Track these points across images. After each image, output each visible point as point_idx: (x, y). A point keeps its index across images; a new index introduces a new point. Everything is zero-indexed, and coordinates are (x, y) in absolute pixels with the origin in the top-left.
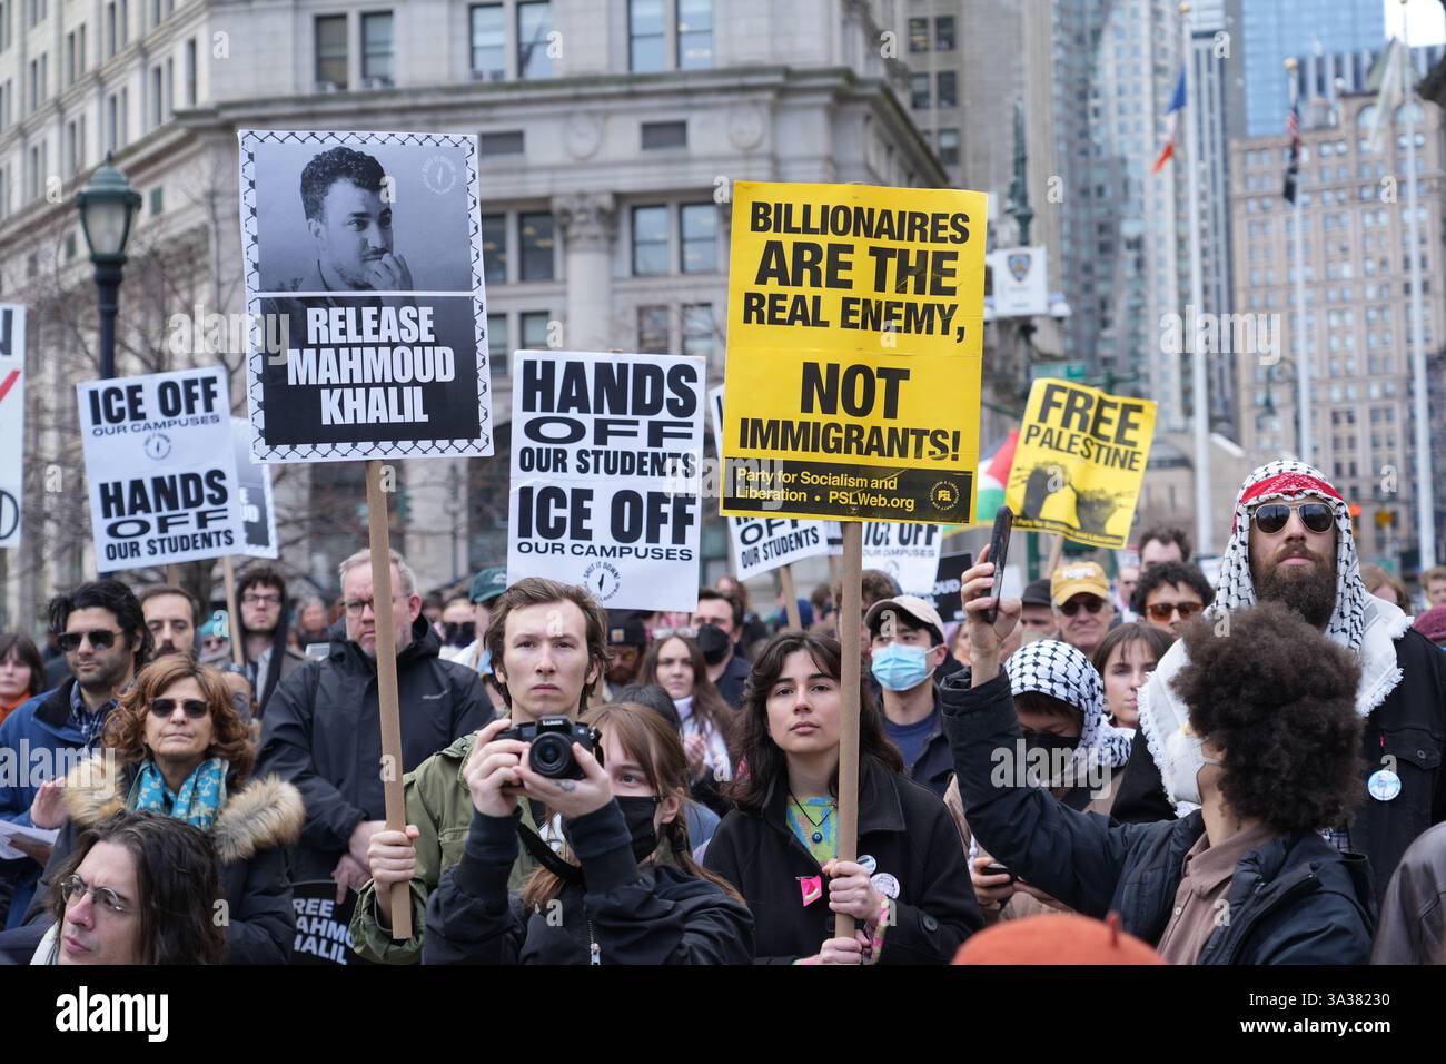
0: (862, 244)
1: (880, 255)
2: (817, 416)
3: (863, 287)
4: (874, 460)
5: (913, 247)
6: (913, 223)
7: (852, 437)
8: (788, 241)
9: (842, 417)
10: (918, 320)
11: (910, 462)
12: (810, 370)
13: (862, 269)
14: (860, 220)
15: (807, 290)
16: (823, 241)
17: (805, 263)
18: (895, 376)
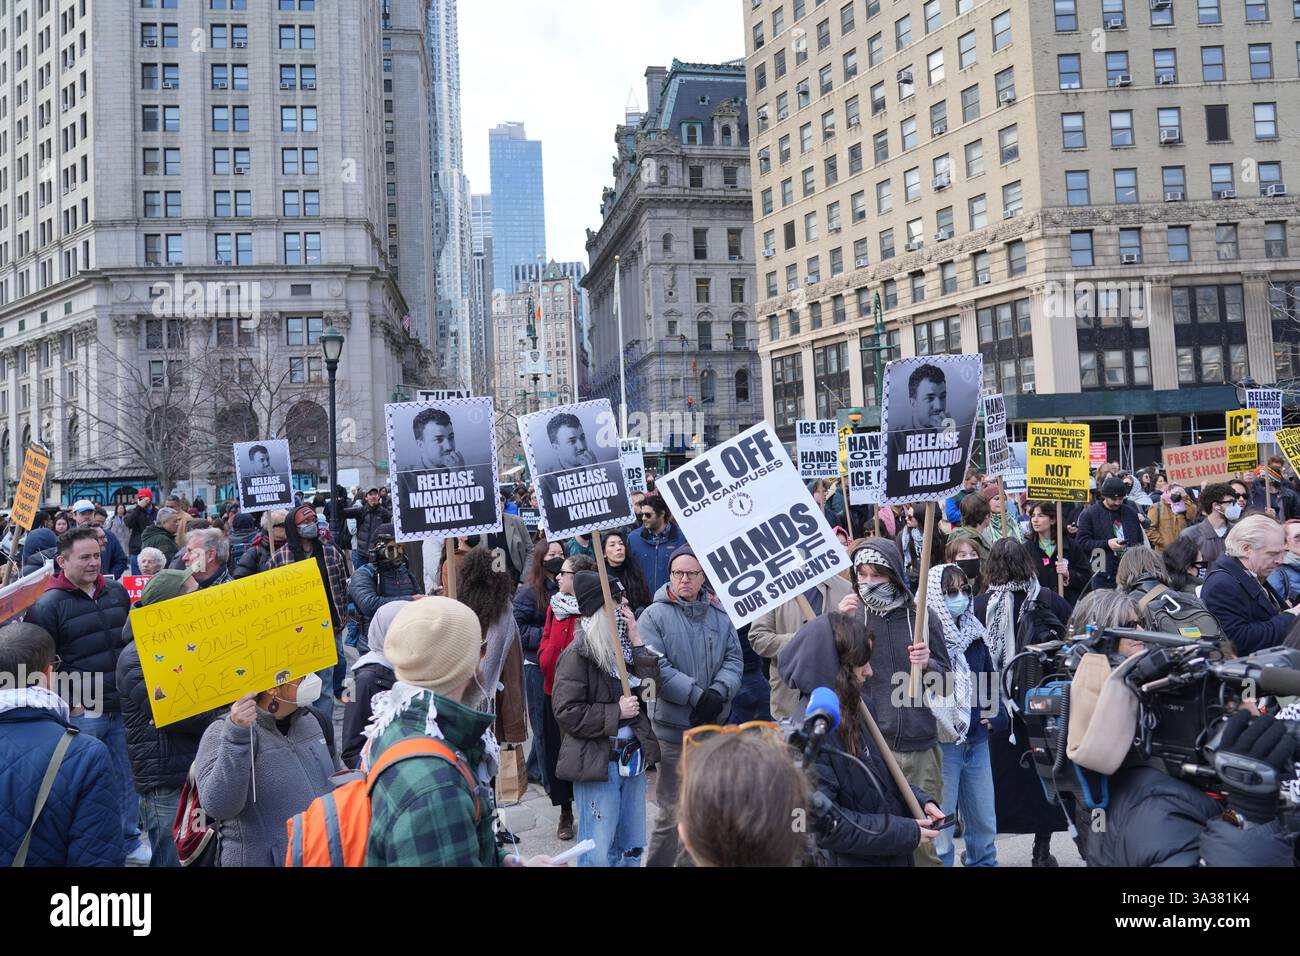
0: (1059, 437)
1: (1064, 439)
2: (1050, 476)
3: (1060, 447)
4: (1064, 487)
5: (1071, 438)
6: (1071, 432)
7: (1058, 481)
8: (1041, 437)
9: (1056, 477)
10: (1073, 454)
11: (1072, 487)
12: (1048, 466)
13: (1059, 443)
14: (1058, 431)
15: (1046, 447)
16: (1050, 436)
17: (1045, 441)
18: (1068, 468)
